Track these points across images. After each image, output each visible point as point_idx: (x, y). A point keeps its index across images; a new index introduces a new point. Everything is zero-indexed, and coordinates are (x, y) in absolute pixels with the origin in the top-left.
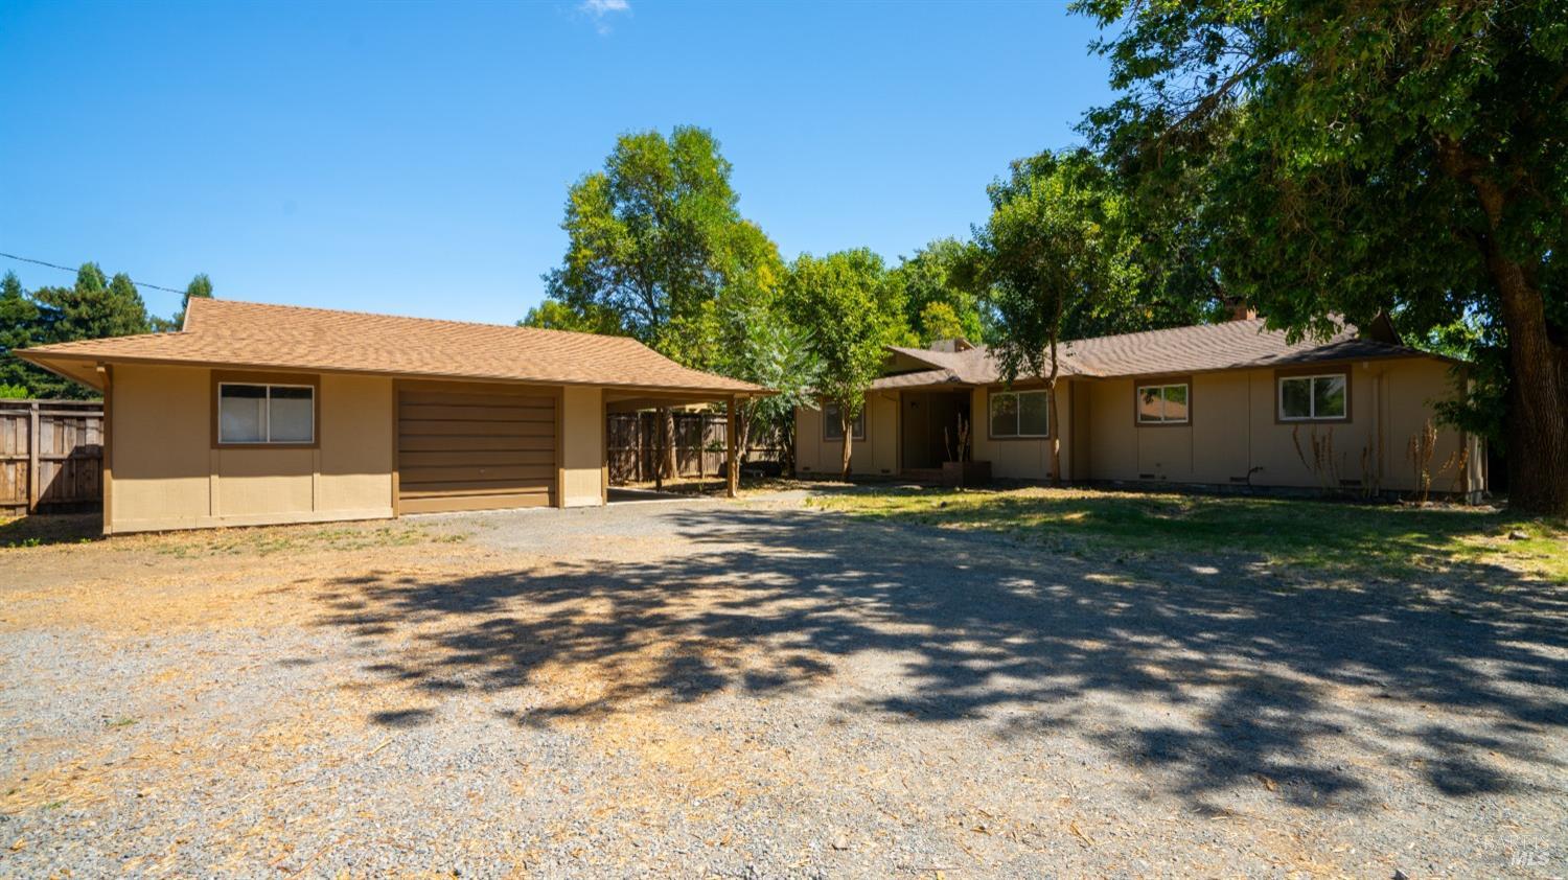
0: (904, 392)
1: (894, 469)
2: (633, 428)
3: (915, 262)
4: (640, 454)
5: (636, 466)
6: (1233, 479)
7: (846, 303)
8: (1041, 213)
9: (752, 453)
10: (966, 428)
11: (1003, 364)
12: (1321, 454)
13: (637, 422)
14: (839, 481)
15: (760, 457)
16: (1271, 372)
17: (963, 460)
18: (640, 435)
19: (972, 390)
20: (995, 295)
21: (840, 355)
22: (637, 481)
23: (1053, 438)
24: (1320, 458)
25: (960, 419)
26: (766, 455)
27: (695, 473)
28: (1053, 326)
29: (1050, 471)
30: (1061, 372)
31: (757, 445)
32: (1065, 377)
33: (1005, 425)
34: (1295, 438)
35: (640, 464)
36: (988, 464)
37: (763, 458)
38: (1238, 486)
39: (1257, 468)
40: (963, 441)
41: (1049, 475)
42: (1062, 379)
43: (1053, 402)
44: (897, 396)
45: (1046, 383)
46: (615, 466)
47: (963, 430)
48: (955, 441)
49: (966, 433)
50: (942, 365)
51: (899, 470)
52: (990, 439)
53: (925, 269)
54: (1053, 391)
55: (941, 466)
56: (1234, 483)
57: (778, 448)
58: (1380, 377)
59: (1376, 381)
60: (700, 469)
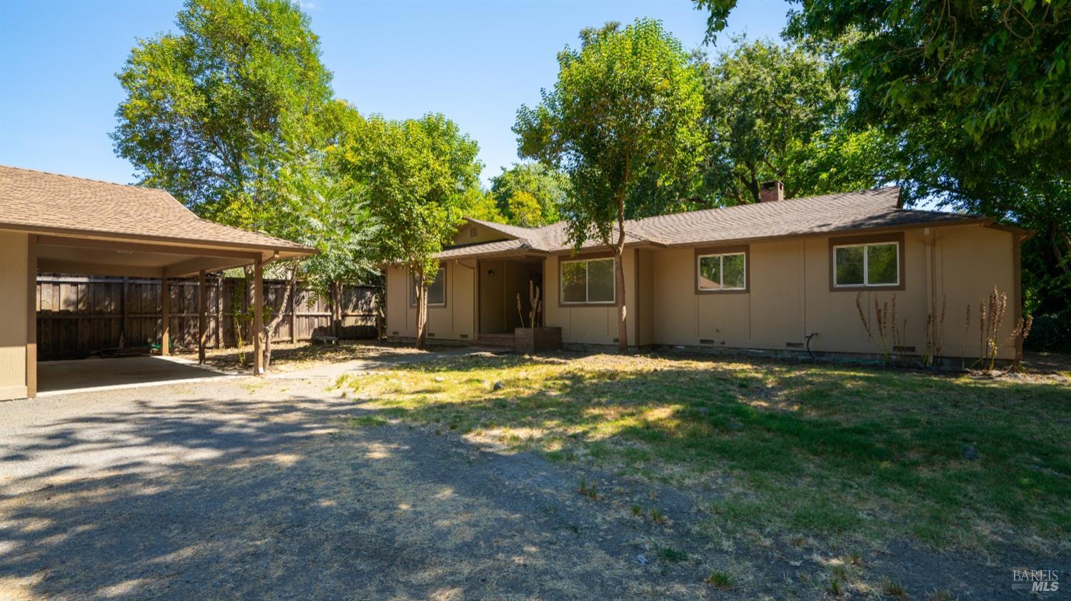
0: (481, 261)
1: (471, 334)
2: (212, 294)
3: (513, 172)
4: (221, 319)
5: (216, 332)
6: (789, 344)
7: (412, 162)
8: (610, 69)
9: (347, 318)
10: (537, 295)
11: (572, 227)
12: (883, 321)
13: (217, 287)
14: (413, 348)
15: (356, 322)
16: (826, 240)
17: (535, 326)
18: (221, 301)
19: (545, 258)
20: (564, 162)
21: (403, 216)
22: (217, 347)
23: (620, 304)
24: (883, 325)
25: (531, 288)
26: (363, 320)
27: (288, 338)
28: (622, 192)
29: (617, 336)
30: (627, 240)
31: (353, 311)
32: (631, 245)
33: (576, 293)
34: (858, 305)
35: (221, 330)
36: (559, 330)
37: (359, 323)
38: (792, 351)
39: (812, 335)
40: (535, 308)
41: (616, 340)
42: (628, 246)
43: (620, 268)
44: (474, 263)
45: (612, 251)
46: (189, 333)
47: (535, 297)
48: (527, 307)
49: (537, 299)
50: (517, 236)
51: (476, 335)
52: (561, 306)
53: (520, 177)
54: (621, 258)
55: (514, 331)
56: (789, 348)
57: (375, 313)
58: (933, 243)
59: (929, 248)
60: (291, 334)
